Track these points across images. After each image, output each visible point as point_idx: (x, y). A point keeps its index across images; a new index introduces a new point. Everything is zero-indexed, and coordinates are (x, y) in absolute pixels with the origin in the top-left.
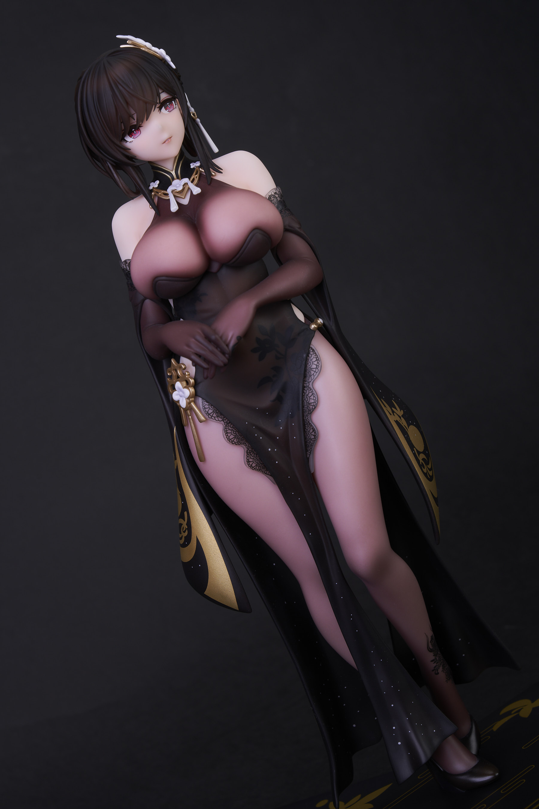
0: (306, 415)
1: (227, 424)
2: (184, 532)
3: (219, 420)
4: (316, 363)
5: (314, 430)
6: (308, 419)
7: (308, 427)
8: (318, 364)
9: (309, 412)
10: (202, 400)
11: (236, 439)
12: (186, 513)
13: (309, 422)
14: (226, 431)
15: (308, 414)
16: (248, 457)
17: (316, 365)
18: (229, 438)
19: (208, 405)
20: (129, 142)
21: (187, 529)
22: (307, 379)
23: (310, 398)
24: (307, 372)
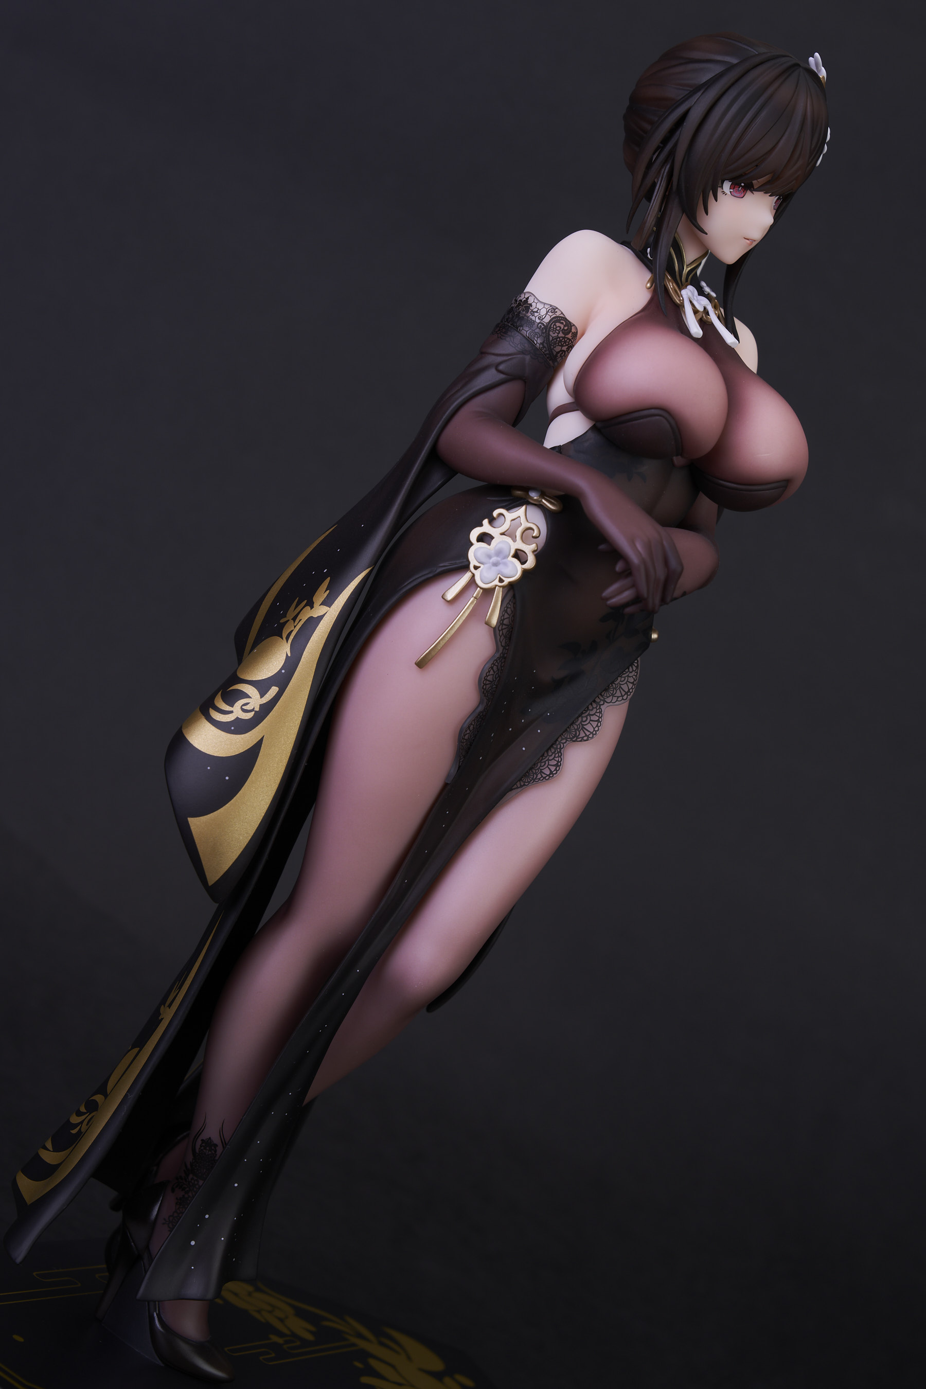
0: (566, 736)
1: (502, 657)
2: (244, 711)
3: (501, 643)
4: (630, 686)
5: (558, 765)
6: (563, 743)
7: (553, 753)
9: (573, 737)
11: (489, 685)
12: (274, 690)
13: (561, 749)
14: (494, 665)
15: (570, 738)
16: (475, 720)
17: (629, 690)
18: (488, 676)
19: (511, 610)
20: (723, 191)
21: (256, 711)
22: (605, 695)
23: (591, 722)
24: (612, 686)
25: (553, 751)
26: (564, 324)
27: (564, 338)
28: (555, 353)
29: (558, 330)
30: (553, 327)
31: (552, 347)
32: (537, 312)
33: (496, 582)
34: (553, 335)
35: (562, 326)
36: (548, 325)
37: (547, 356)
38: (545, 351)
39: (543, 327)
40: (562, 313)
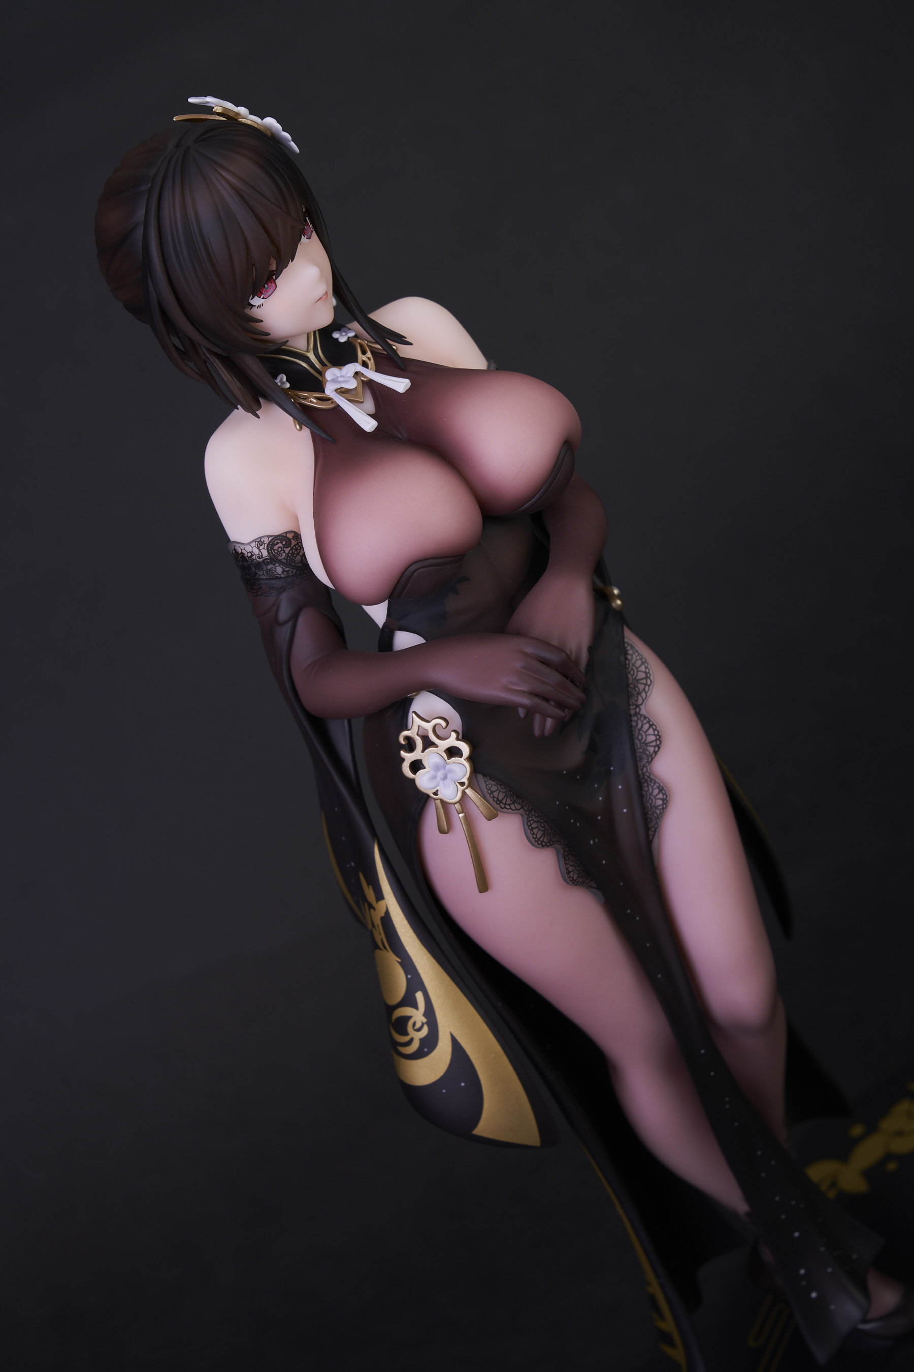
0: (642, 765)
1: (529, 813)
2: (419, 1030)
3: (517, 809)
4: (643, 668)
5: (661, 790)
6: (647, 771)
7: (648, 786)
8: (647, 670)
9: (648, 759)
10: (484, 779)
11: (546, 837)
12: (419, 996)
13: (649, 777)
14: (531, 825)
15: (646, 762)
16: (566, 864)
17: (645, 672)
18: (536, 837)
19: (495, 785)
20: (256, 307)
21: (426, 1023)
22: (633, 701)
23: (647, 733)
24: (631, 688)
25: (646, 785)
26: (279, 542)
27: (292, 549)
28: (300, 564)
29: (281, 551)
30: (276, 553)
31: (293, 564)
32: (252, 555)
33: (461, 788)
34: (283, 557)
35: (280, 545)
36: (270, 556)
37: (298, 573)
38: (292, 572)
39: (269, 560)
40: (269, 537)
